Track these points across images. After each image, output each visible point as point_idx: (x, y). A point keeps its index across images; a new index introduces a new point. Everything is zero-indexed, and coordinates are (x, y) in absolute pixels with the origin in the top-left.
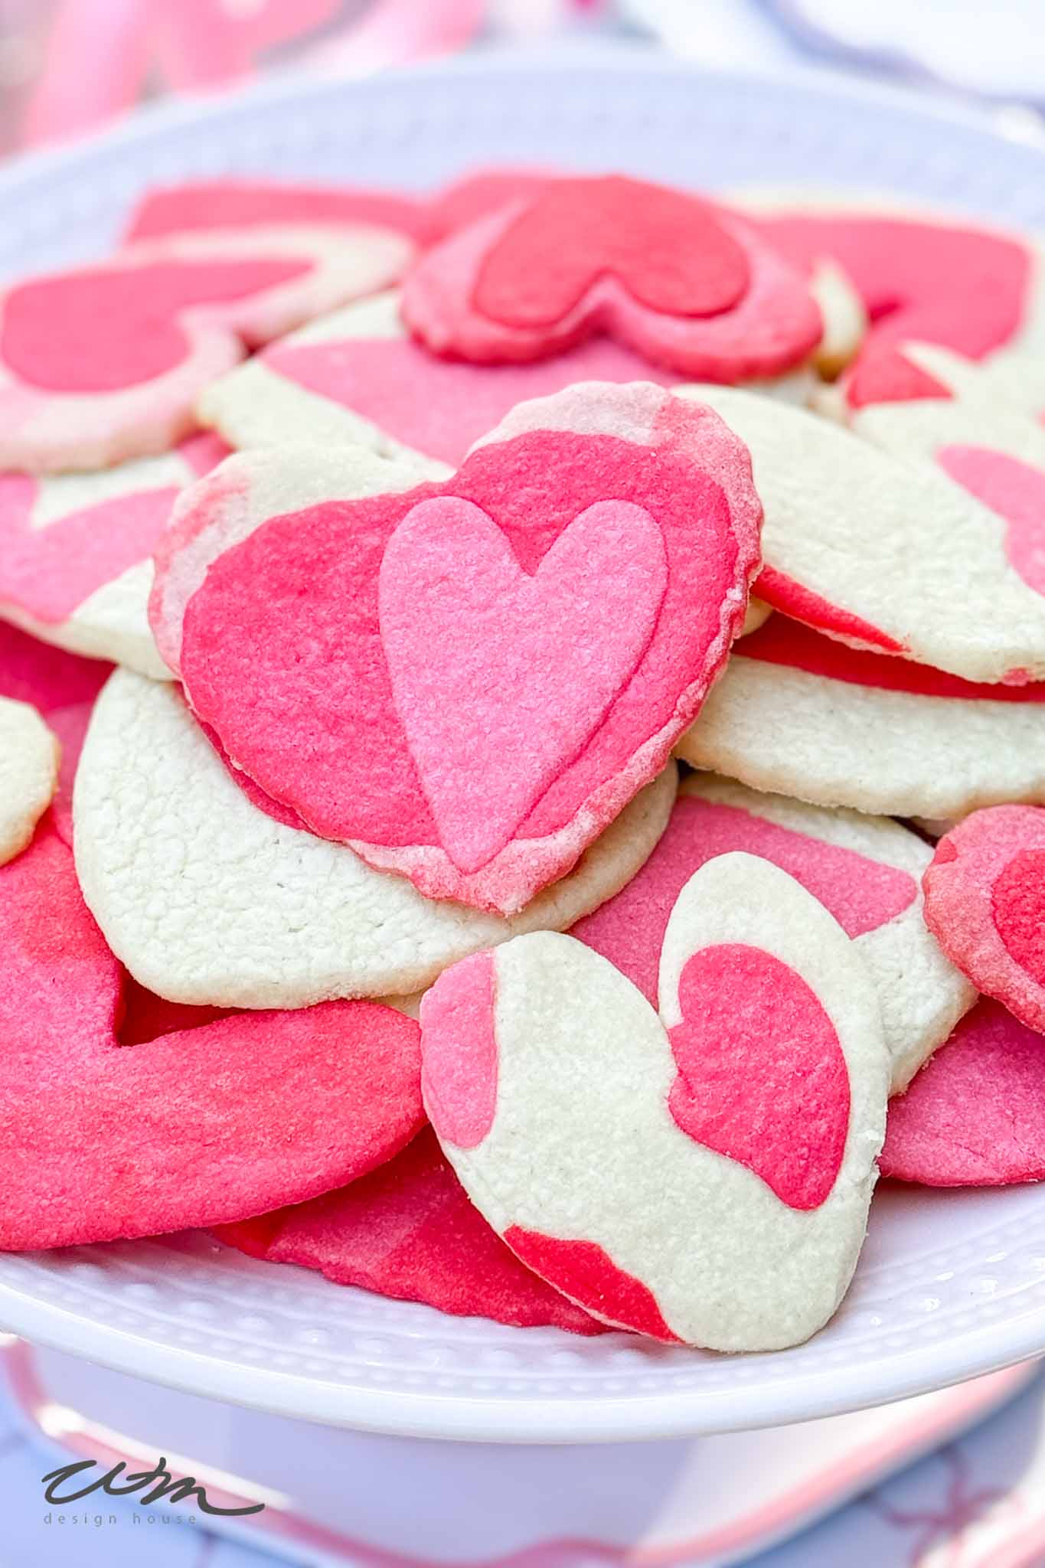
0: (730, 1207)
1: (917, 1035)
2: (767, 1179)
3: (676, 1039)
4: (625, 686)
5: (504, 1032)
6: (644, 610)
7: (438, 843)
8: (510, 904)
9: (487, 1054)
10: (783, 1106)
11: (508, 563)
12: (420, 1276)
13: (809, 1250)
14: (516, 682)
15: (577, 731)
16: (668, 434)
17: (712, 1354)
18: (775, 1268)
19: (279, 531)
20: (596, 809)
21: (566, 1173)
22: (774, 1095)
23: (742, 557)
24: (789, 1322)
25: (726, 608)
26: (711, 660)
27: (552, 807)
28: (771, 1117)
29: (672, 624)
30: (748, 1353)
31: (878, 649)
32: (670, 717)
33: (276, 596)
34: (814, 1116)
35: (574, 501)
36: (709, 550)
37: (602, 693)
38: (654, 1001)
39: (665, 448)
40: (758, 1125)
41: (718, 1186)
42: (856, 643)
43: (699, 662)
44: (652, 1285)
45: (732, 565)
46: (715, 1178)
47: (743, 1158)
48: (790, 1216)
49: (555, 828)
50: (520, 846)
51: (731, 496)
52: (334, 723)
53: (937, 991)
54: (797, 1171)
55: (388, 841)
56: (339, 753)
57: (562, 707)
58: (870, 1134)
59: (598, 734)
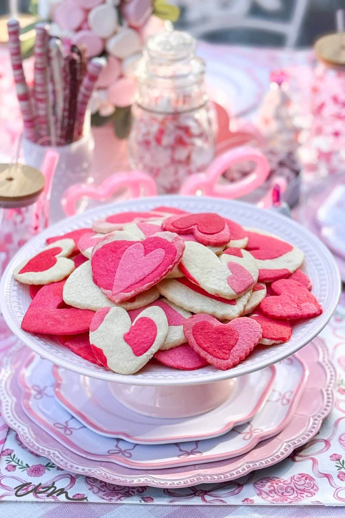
0: (125, 352)
1: (172, 341)
2: (133, 349)
3: (132, 327)
4: (148, 275)
5: (106, 318)
6: (157, 265)
7: (112, 290)
8: (117, 301)
9: (102, 320)
10: (141, 340)
11: (142, 254)
12: (81, 352)
13: (134, 362)
14: (134, 271)
15: (138, 279)
16: (174, 241)
17: (114, 372)
18: (127, 362)
19: (115, 242)
20: (135, 291)
21: (103, 339)
22: (140, 339)
23: (175, 261)
24: (125, 370)
25: (169, 267)
26: (163, 275)
27: (129, 289)
28: (138, 341)
29: (160, 268)
30: (119, 374)
31: (196, 284)
32: (153, 281)
33: (110, 251)
34: (146, 343)
35: (156, 247)
36: (170, 258)
37: (145, 275)
38: (132, 321)
39: (173, 243)
40: (135, 341)
41: (125, 348)
42: (193, 282)
43: (161, 274)
44: (107, 358)
45: (173, 262)
46: (125, 347)
47: (131, 345)
48: (134, 356)
49: (128, 292)
50: (122, 293)
51: (178, 252)
52: (107, 271)
53: (180, 336)
54: (138, 350)
55: (106, 288)
56: (106, 275)
57: (138, 275)
58: (153, 349)
59: (142, 281)
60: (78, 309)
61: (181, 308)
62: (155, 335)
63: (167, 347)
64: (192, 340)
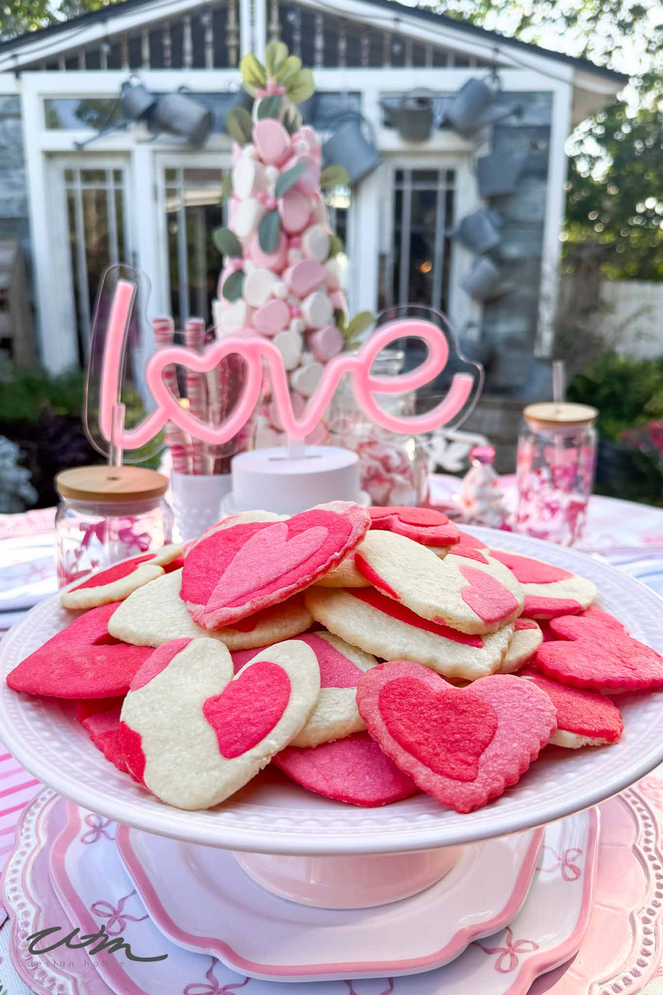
0: (198, 744)
1: (327, 724)
2: (219, 739)
3: (231, 684)
4: (287, 573)
5: (175, 660)
6: (307, 553)
7: (205, 604)
8: (209, 625)
9: (165, 663)
10: (244, 716)
11: (283, 538)
13: (216, 773)
14: (259, 566)
15: (265, 580)
16: (348, 512)
17: (160, 801)
18: (197, 773)
19: (237, 527)
20: (253, 602)
21: (153, 709)
22: (245, 711)
23: (347, 545)
24: (186, 796)
25: (332, 557)
26: (318, 570)
27: (241, 600)
28: (237, 718)
29: (314, 559)
30: (170, 805)
31: (391, 597)
32: (294, 583)
33: (224, 540)
34: (254, 725)
35: (312, 525)
36: (337, 540)
37: (280, 572)
38: (235, 672)
39: (346, 515)
40: (229, 719)
41: (200, 734)
42: (384, 592)
43: (314, 569)
44: (148, 759)
45: (342, 546)
46: (200, 731)
47: (216, 728)
48: (218, 757)
49: (238, 606)
50: (225, 608)
51: (354, 528)
52: (208, 570)
53: (347, 713)
54: (232, 741)
55: (195, 602)
56: (203, 578)
57: (266, 573)
58: (274, 742)
59: (272, 584)
60: (130, 645)
61: (357, 649)
62: (285, 704)
63: (314, 739)
64: (377, 720)
